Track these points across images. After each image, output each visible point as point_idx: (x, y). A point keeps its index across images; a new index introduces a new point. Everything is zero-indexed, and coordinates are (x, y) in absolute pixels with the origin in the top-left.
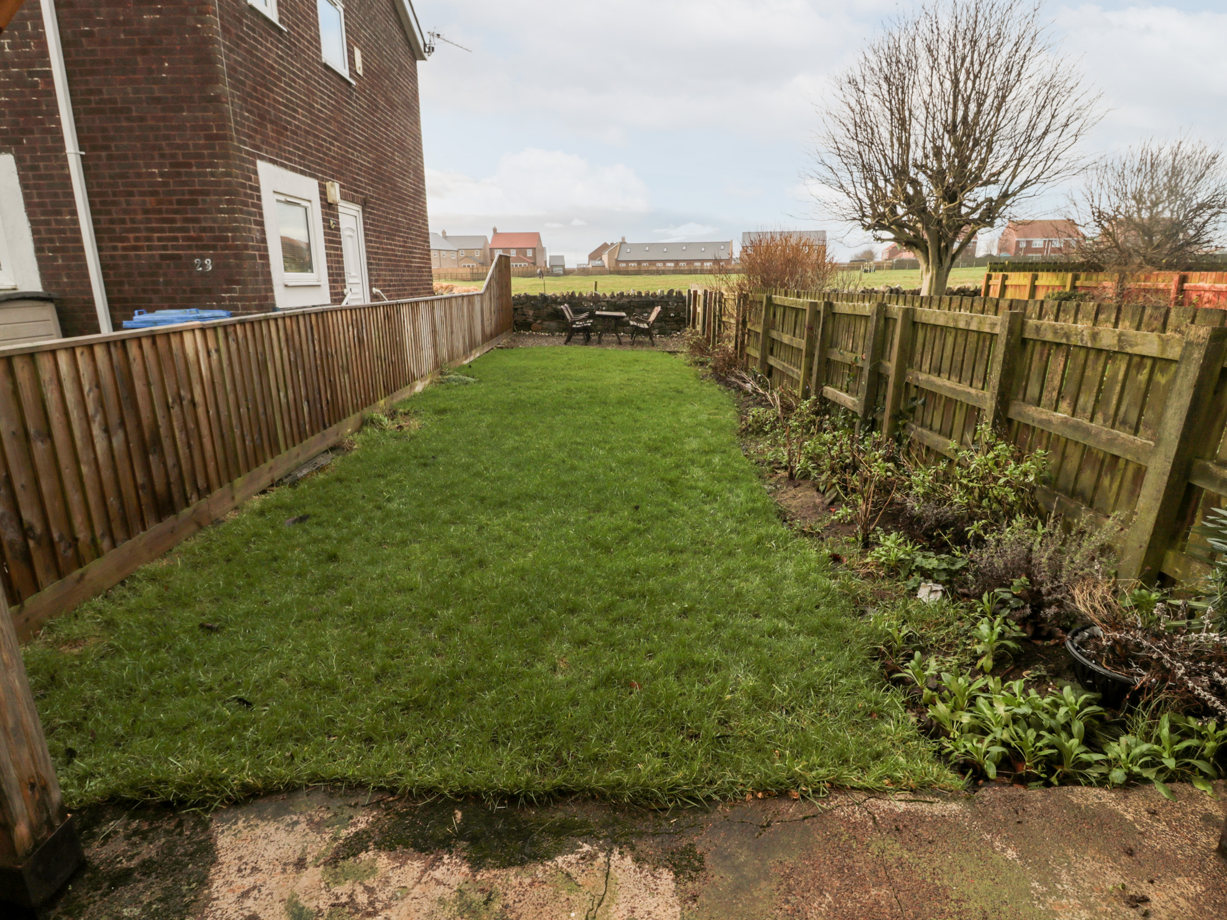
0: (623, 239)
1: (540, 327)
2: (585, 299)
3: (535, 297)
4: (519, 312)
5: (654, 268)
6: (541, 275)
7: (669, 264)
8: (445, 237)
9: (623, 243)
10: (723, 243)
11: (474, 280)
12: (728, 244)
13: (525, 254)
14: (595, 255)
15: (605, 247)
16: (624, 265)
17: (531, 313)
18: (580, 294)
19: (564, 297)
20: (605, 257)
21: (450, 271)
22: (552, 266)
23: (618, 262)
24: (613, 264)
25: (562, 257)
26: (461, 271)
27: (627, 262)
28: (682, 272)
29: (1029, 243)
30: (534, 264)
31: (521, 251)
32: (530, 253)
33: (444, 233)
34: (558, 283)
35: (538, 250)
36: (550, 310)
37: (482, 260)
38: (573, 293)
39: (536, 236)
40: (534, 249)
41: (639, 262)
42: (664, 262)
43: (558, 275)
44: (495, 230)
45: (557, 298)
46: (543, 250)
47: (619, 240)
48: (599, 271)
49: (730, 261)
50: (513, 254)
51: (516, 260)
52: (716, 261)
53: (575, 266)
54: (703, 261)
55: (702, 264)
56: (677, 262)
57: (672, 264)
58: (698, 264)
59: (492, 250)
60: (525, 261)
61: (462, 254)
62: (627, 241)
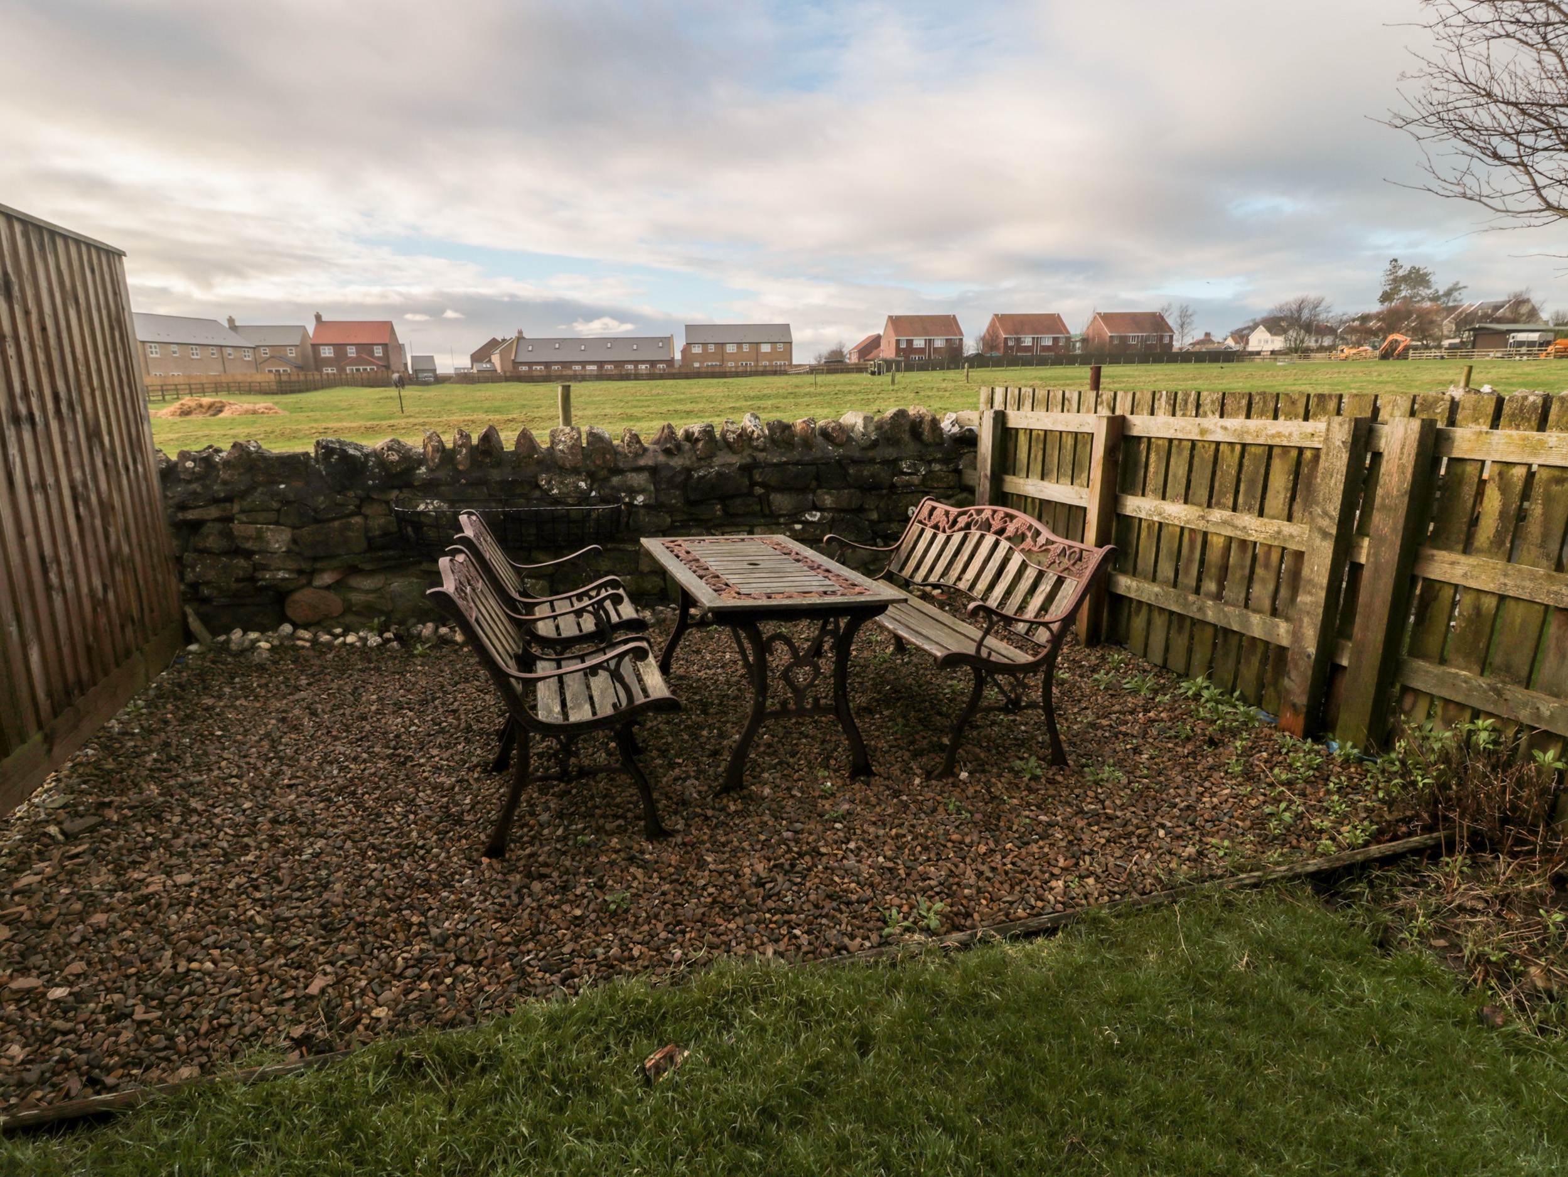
0: (520, 332)
1: (335, 602)
2: (551, 462)
3: (292, 464)
4: (212, 540)
5: (570, 373)
6: (401, 383)
7: (590, 367)
8: (233, 327)
9: (520, 338)
10: (661, 339)
11: (284, 392)
12: (668, 341)
13: (371, 353)
14: (478, 357)
15: (493, 344)
16: (525, 368)
17: (278, 540)
18: (525, 438)
19: (447, 456)
20: (496, 359)
21: (239, 378)
22: (415, 371)
23: (516, 364)
24: (510, 366)
25: (432, 358)
26: (258, 378)
27: (530, 364)
28: (610, 378)
29: (1018, 340)
30: (388, 367)
31: (365, 349)
32: (378, 352)
33: (231, 320)
34: (427, 394)
35: (392, 347)
36: (378, 520)
37: (300, 362)
38: (489, 437)
39: (388, 327)
40: (385, 346)
41: (547, 365)
42: (583, 364)
43: (426, 383)
44: (318, 317)
45: (410, 461)
46: (400, 348)
47: (514, 335)
48: (491, 377)
49: (670, 362)
50: (352, 352)
51: (357, 361)
52: (653, 363)
53: (451, 371)
54: (636, 363)
55: (636, 367)
56: (601, 364)
57: (594, 367)
58: (630, 367)
59: (315, 347)
60: (370, 363)
61: (264, 354)
62: (526, 335)
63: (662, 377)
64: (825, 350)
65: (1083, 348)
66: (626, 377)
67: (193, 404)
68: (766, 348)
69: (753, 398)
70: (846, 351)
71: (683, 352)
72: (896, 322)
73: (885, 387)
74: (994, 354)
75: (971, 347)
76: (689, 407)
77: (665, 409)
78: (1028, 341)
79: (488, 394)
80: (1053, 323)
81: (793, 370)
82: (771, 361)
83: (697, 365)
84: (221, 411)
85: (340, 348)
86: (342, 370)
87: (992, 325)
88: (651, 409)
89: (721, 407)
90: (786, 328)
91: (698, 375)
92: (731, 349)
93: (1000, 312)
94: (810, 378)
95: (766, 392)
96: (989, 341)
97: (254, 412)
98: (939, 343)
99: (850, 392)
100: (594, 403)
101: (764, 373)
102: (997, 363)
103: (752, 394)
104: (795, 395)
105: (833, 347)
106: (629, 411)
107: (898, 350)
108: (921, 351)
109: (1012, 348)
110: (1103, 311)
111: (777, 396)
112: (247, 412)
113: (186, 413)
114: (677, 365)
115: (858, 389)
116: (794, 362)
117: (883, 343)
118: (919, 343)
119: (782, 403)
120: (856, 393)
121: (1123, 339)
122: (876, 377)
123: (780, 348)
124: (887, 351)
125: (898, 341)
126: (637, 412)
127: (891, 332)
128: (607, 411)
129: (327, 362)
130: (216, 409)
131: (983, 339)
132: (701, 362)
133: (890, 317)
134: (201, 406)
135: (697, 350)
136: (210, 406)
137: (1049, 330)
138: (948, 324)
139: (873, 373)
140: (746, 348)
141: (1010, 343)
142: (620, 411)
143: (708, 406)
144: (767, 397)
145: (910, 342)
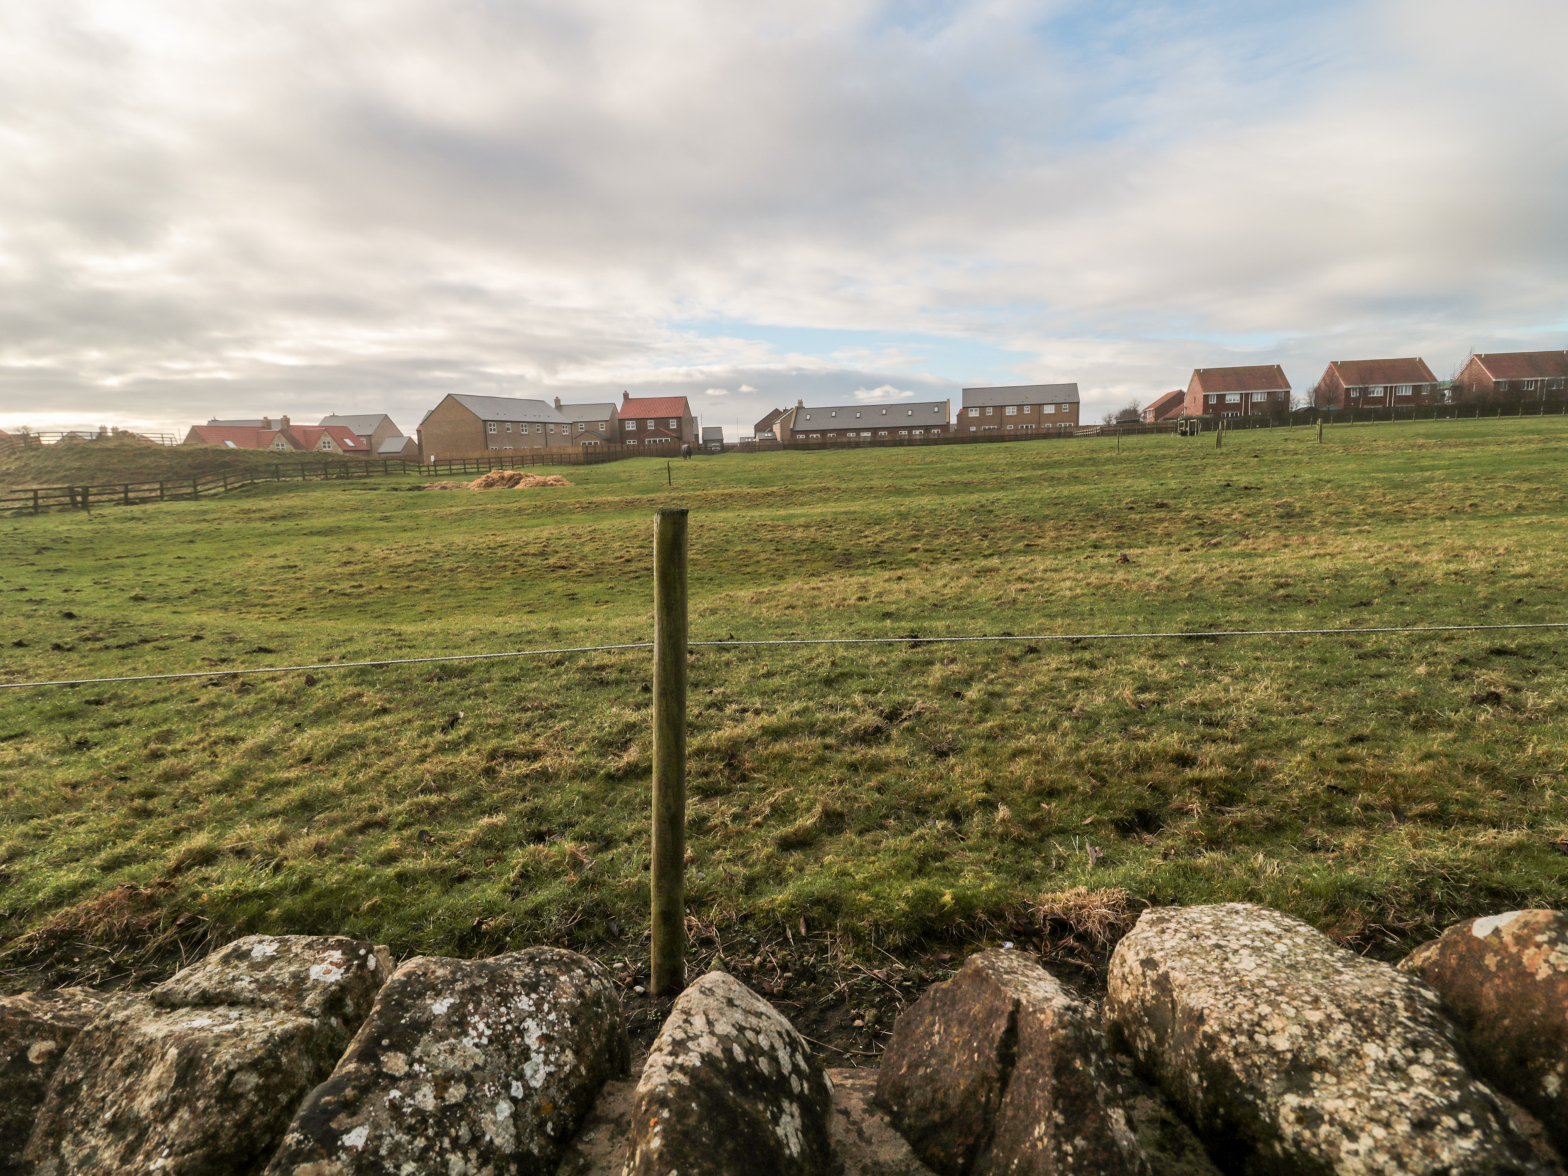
0: (800, 403)
5: (844, 440)
6: (692, 453)
7: (864, 434)
8: (559, 406)
9: (800, 408)
10: (937, 404)
11: (589, 463)
12: (944, 406)
13: (667, 426)
14: (764, 426)
15: (776, 414)
16: (802, 436)
20: (777, 428)
21: (554, 451)
22: (705, 442)
23: (794, 432)
24: (788, 436)
25: (720, 429)
27: (807, 432)
28: (882, 445)
29: (1365, 391)
31: (662, 422)
32: (673, 425)
33: (557, 401)
35: (686, 420)
37: (607, 436)
39: (683, 402)
40: (679, 419)
41: (824, 432)
42: (858, 431)
43: (714, 453)
44: (626, 395)
46: (693, 421)
47: (795, 405)
48: (770, 446)
49: (946, 427)
50: (651, 425)
51: (655, 433)
52: (927, 428)
53: (736, 441)
54: (910, 428)
55: (910, 433)
56: (875, 431)
57: (868, 434)
58: (904, 433)
59: (622, 421)
60: (666, 435)
61: (581, 429)
62: (805, 405)
63: (936, 442)
64: (1116, 410)
65: (1452, 398)
66: (900, 443)
67: (496, 476)
68: (1049, 410)
69: (1041, 466)
70: (1140, 409)
71: (959, 416)
72: (1205, 377)
73: (1210, 450)
74: (1333, 407)
75: (1300, 398)
76: (967, 477)
77: (939, 480)
78: (1378, 391)
79: (759, 463)
80: (1414, 369)
81: (1080, 432)
82: (1054, 423)
83: (973, 429)
84: (517, 483)
85: (641, 422)
86: (641, 441)
87: (1330, 374)
88: (923, 481)
89: (1006, 478)
90: (1073, 387)
91: (975, 439)
92: (1010, 411)
93: (1340, 359)
94: (1106, 441)
95: (1056, 458)
96: (1325, 394)
97: (544, 484)
98: (1258, 397)
99: (1164, 457)
100: (861, 473)
101: (1047, 436)
102: (1341, 417)
103: (1041, 461)
104: (1095, 462)
105: (1126, 405)
106: (899, 483)
107: (1206, 405)
108: (1235, 407)
109: (1356, 400)
110: (1483, 352)
111: (1071, 463)
112: (538, 484)
113: (489, 484)
114: (952, 430)
115: (1173, 453)
116: (1081, 423)
117: (1187, 402)
118: (1233, 398)
119: (1083, 471)
120: (1173, 458)
121: (1515, 386)
122: (1189, 438)
123: (1066, 408)
124: (1193, 408)
125: (1206, 397)
126: (907, 484)
127: (1198, 387)
128: (875, 483)
129: (631, 435)
130: (514, 481)
131: (1317, 391)
132: (978, 426)
133: (1197, 371)
134: (503, 478)
135: (974, 414)
136: (511, 478)
137: (1406, 379)
138: (1272, 376)
139: (1184, 433)
140: (1027, 410)
141: (1353, 395)
142: (888, 482)
143: (988, 476)
144: (1059, 464)
145: (1221, 398)
